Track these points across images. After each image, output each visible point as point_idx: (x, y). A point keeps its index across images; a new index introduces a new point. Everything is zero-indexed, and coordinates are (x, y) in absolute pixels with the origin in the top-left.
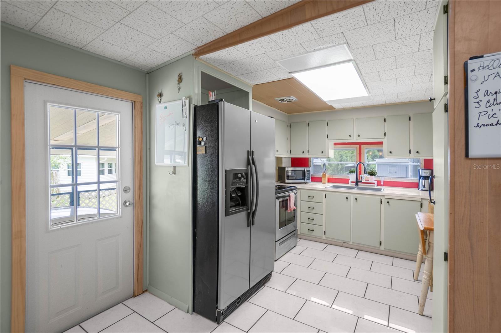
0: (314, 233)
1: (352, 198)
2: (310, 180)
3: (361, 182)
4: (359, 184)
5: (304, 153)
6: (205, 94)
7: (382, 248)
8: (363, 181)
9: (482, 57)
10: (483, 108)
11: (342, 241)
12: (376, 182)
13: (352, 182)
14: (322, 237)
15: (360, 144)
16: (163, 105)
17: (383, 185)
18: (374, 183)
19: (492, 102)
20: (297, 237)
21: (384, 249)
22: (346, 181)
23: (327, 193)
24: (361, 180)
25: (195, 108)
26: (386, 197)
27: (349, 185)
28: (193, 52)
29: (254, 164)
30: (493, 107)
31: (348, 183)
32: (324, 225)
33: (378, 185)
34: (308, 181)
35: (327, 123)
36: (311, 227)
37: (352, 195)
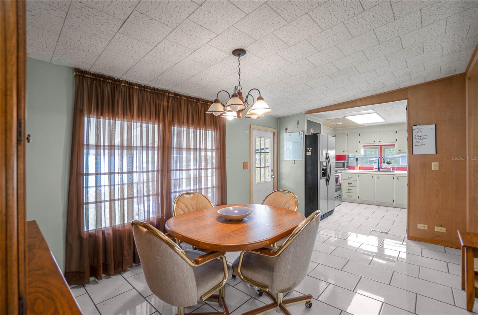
0: (352, 198)
1: (376, 177)
2: (348, 168)
3: (381, 168)
4: (380, 170)
5: (344, 152)
6: (309, 129)
7: (394, 203)
8: (382, 168)
9: (416, 125)
10: (417, 140)
11: (369, 201)
12: (392, 168)
13: (376, 169)
14: (357, 200)
15: (381, 146)
16: (288, 134)
17: (397, 170)
18: (390, 169)
19: (419, 139)
20: (341, 201)
21: (396, 204)
22: (372, 168)
23: (360, 175)
24: (381, 167)
25: (306, 136)
26: (396, 175)
27: (374, 170)
28: (305, 112)
29: (329, 158)
30: (420, 140)
31: (373, 170)
32: (358, 193)
33: (393, 170)
34: (346, 169)
35: (360, 134)
36: (350, 194)
37: (376, 175)
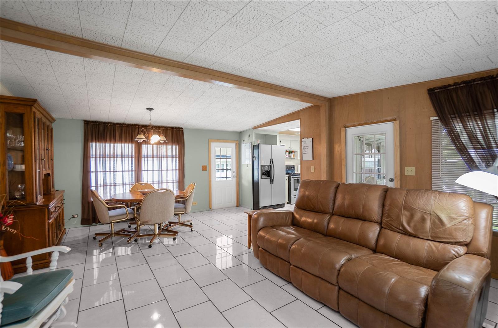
9: (304, 139)
10: (304, 150)
16: (244, 145)
25: (253, 146)
28: (253, 128)
29: (273, 163)
